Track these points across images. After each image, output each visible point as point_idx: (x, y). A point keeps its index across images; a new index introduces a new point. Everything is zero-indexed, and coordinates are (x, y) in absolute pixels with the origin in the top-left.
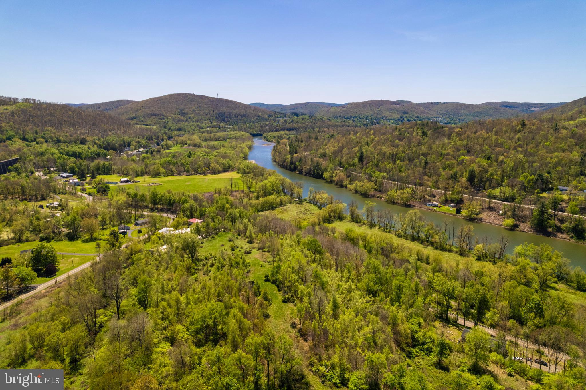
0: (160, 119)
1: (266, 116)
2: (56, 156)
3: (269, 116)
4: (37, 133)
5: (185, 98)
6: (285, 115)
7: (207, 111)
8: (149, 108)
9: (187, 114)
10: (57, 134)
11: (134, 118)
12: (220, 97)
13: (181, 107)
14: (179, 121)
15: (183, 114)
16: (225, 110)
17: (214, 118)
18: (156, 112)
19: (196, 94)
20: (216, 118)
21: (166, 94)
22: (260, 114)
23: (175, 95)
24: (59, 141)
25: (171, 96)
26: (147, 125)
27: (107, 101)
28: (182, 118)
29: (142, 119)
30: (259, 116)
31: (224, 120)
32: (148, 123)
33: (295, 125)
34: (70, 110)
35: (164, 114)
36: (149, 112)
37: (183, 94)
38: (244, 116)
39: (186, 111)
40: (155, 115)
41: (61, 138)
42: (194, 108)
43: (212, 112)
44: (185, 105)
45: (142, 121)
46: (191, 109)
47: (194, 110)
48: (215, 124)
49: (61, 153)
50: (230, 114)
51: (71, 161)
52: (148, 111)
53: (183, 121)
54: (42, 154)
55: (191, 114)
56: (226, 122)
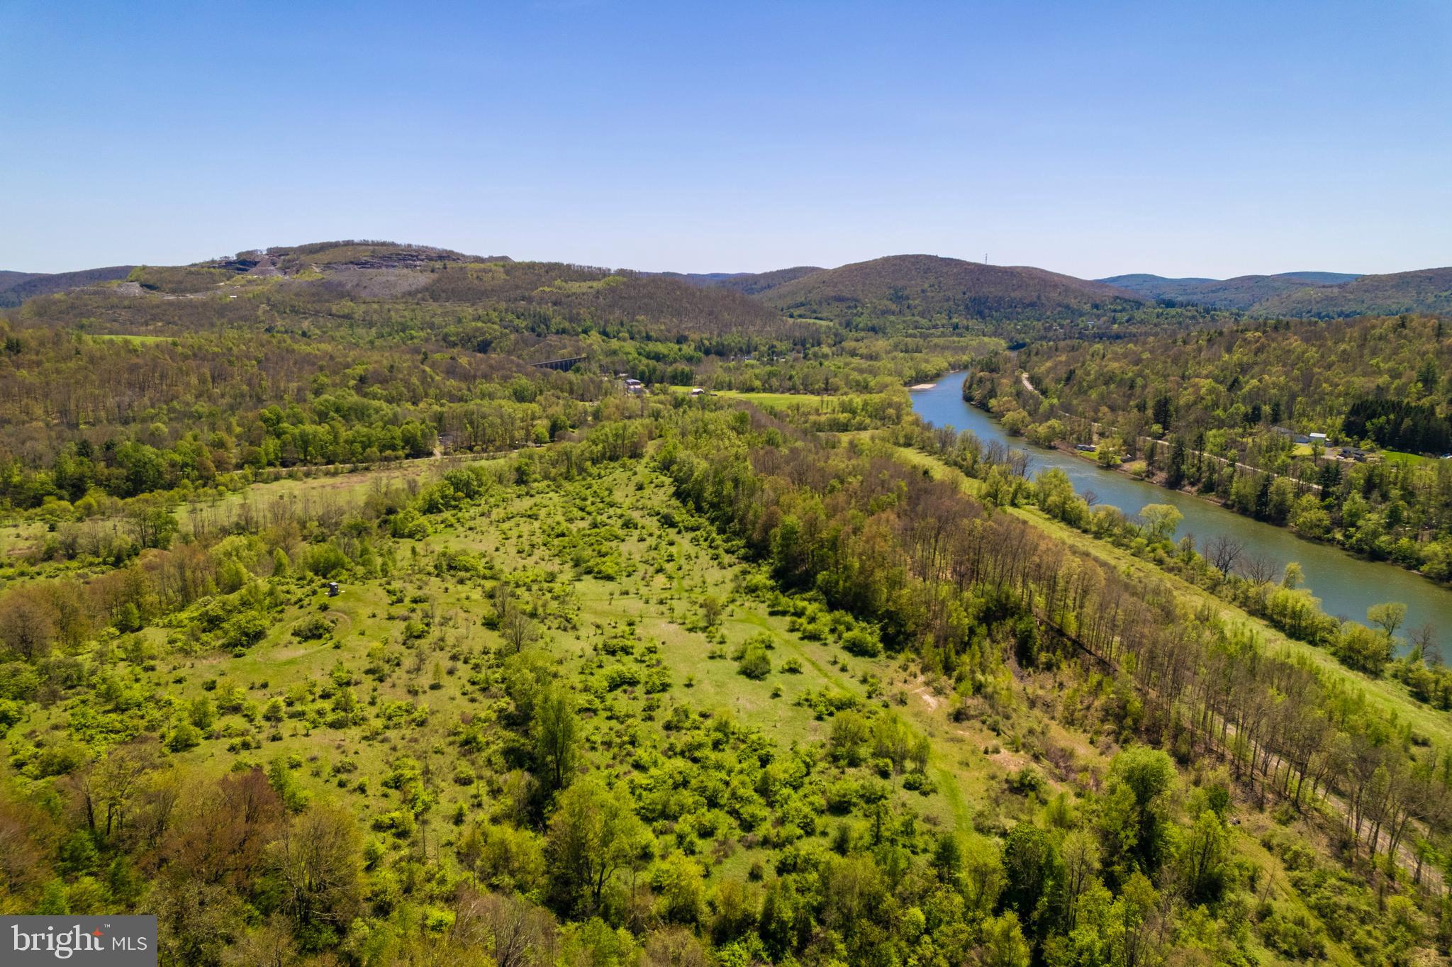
0: (849, 307)
1: (1087, 307)
2: (630, 357)
3: (1096, 306)
4: (622, 324)
5: (913, 264)
6: (1138, 304)
7: (950, 294)
8: (835, 285)
9: (908, 298)
10: (649, 326)
11: (802, 304)
12: (990, 263)
13: (900, 283)
14: (885, 312)
15: (898, 297)
16: (991, 291)
17: (961, 308)
18: (846, 294)
19: (940, 256)
20: (967, 307)
21: (878, 256)
22: (1073, 303)
23: (895, 258)
24: (648, 338)
25: (886, 260)
26: (821, 319)
27: (774, 270)
28: (893, 307)
29: (815, 307)
30: (1067, 307)
31: (980, 313)
32: (824, 315)
33: (1133, 329)
34: (679, 288)
35: (861, 297)
36: (833, 294)
37: (913, 256)
38: (1032, 305)
39: (906, 293)
40: (840, 299)
41: (652, 334)
42: (926, 286)
43: (960, 296)
44: (910, 280)
45: (815, 312)
46: (919, 289)
47: (923, 291)
48: (955, 320)
49: (640, 354)
50: (999, 300)
51: (644, 364)
52: (830, 292)
53: (893, 313)
54: (614, 353)
55: (914, 299)
56: (983, 318)
